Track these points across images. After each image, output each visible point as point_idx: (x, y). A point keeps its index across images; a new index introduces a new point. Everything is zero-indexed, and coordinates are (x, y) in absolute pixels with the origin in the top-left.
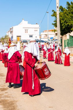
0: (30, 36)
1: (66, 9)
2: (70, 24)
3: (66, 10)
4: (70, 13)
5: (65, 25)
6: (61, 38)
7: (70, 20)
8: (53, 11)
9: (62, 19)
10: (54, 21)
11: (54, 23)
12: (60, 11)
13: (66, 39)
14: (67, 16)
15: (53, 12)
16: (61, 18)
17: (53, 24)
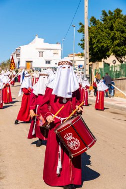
0: (47, 62)
1: (101, 21)
2: (105, 46)
3: (101, 24)
4: (106, 28)
5: (97, 46)
6: (91, 66)
7: (105, 39)
8: (81, 24)
9: (94, 37)
10: (81, 40)
11: (81, 42)
12: (92, 24)
13: (98, 68)
14: (102, 33)
15: (81, 26)
16: (93, 35)
17: (79, 44)
